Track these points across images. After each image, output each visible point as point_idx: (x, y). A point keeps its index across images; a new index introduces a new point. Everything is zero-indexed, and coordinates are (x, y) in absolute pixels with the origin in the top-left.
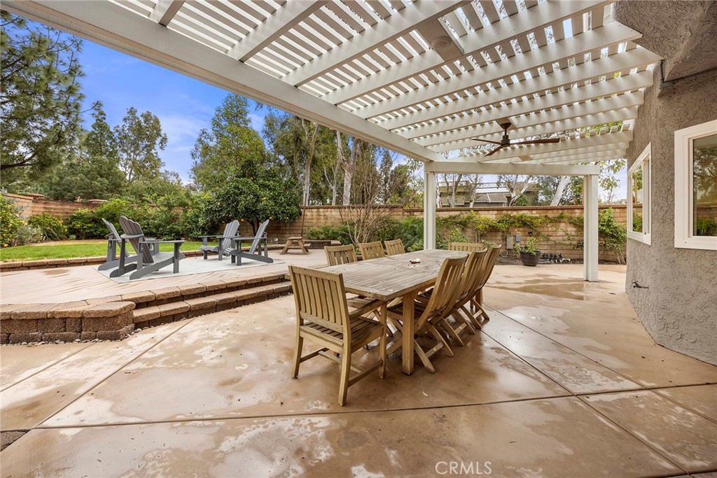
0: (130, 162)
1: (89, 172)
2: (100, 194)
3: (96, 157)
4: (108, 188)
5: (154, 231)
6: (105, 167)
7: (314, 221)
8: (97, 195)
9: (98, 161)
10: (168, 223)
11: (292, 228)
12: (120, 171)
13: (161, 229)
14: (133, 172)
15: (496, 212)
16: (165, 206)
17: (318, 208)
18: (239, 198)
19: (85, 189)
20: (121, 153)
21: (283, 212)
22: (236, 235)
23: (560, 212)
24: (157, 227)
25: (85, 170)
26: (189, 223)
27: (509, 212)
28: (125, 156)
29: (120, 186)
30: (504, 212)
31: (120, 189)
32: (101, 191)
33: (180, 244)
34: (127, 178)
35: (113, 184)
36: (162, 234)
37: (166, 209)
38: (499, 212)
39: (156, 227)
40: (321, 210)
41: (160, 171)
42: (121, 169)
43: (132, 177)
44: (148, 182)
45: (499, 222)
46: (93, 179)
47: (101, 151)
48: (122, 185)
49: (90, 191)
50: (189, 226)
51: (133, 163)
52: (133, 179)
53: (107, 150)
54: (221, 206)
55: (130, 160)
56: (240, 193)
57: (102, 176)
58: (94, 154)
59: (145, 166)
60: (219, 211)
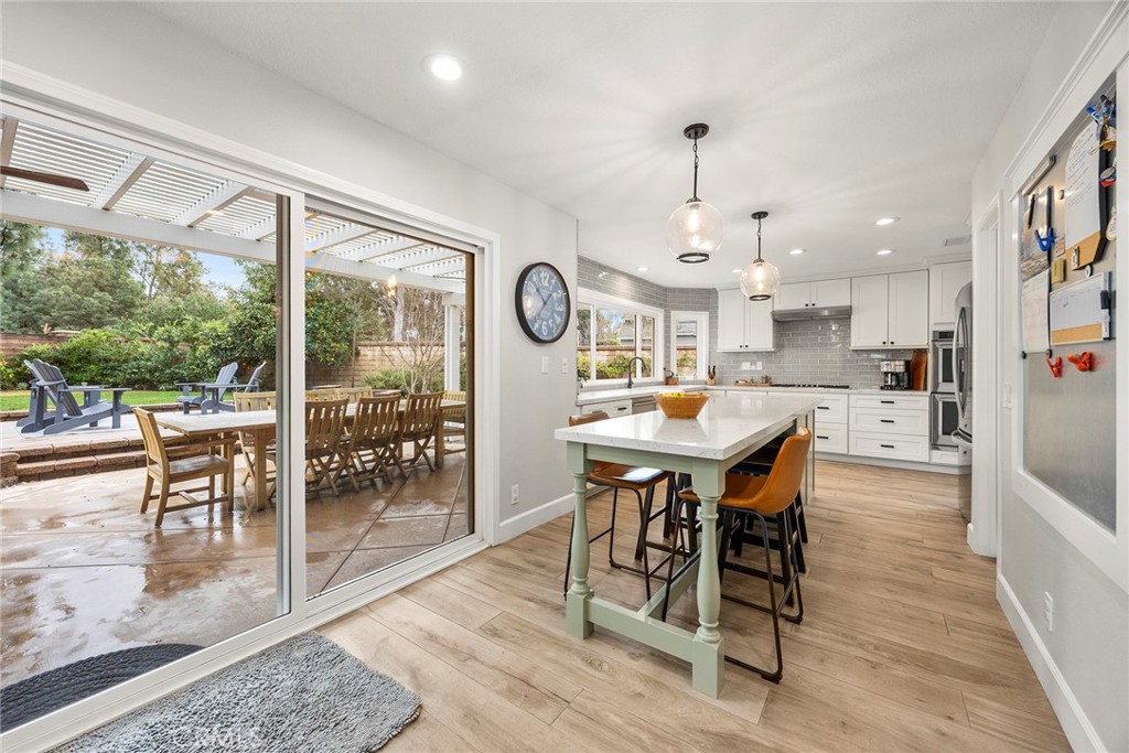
0: (151, 266)
1: (79, 282)
2: (99, 318)
3: (91, 259)
4: (111, 309)
5: (148, 376)
6: (107, 274)
7: (377, 363)
8: (93, 320)
9: (95, 265)
10: (168, 365)
11: (346, 373)
12: (132, 282)
13: (157, 374)
14: (155, 282)
15: (607, 353)
16: (165, 340)
17: (381, 346)
18: (257, 332)
19: (72, 309)
20: (136, 251)
21: (325, 351)
22: (232, 382)
23: (684, 352)
24: (152, 371)
25: (73, 279)
26: (198, 366)
27: (624, 353)
28: (142, 257)
29: (133, 305)
30: (618, 353)
31: (133, 310)
32: (101, 313)
33: (121, 392)
34: (147, 292)
35: (121, 302)
36: (160, 383)
37: (166, 345)
38: (612, 353)
39: (150, 371)
40: (386, 348)
41: (202, 282)
42: (136, 277)
43: (154, 290)
44: (178, 299)
45: (610, 366)
46: (88, 293)
47: (101, 249)
48: (137, 303)
49: (83, 312)
50: (197, 370)
51: (157, 269)
52: (156, 294)
53: (111, 247)
54: (233, 343)
55: (151, 263)
56: (260, 325)
57: (102, 290)
58: (88, 252)
59: (175, 275)
60: (231, 350)
